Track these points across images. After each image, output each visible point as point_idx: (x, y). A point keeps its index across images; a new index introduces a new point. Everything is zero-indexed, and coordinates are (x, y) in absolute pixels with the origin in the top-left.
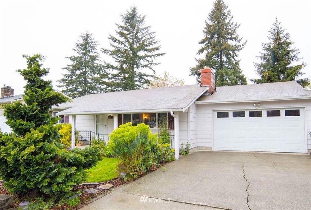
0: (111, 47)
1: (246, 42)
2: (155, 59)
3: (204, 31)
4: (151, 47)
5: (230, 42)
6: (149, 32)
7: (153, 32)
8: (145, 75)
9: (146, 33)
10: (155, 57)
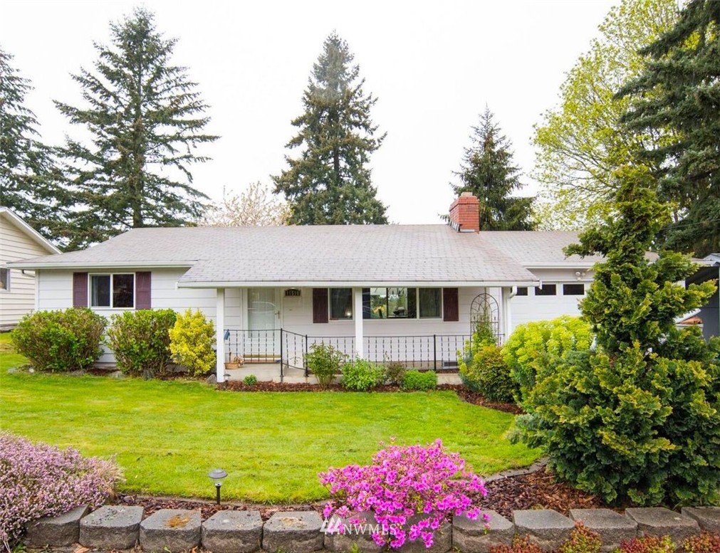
0: (87, 101)
1: (385, 135)
2: (195, 147)
3: (304, 99)
4: (187, 117)
5: (355, 131)
6: (184, 81)
7: (192, 82)
8: (167, 182)
9: (175, 81)
10: (197, 144)
